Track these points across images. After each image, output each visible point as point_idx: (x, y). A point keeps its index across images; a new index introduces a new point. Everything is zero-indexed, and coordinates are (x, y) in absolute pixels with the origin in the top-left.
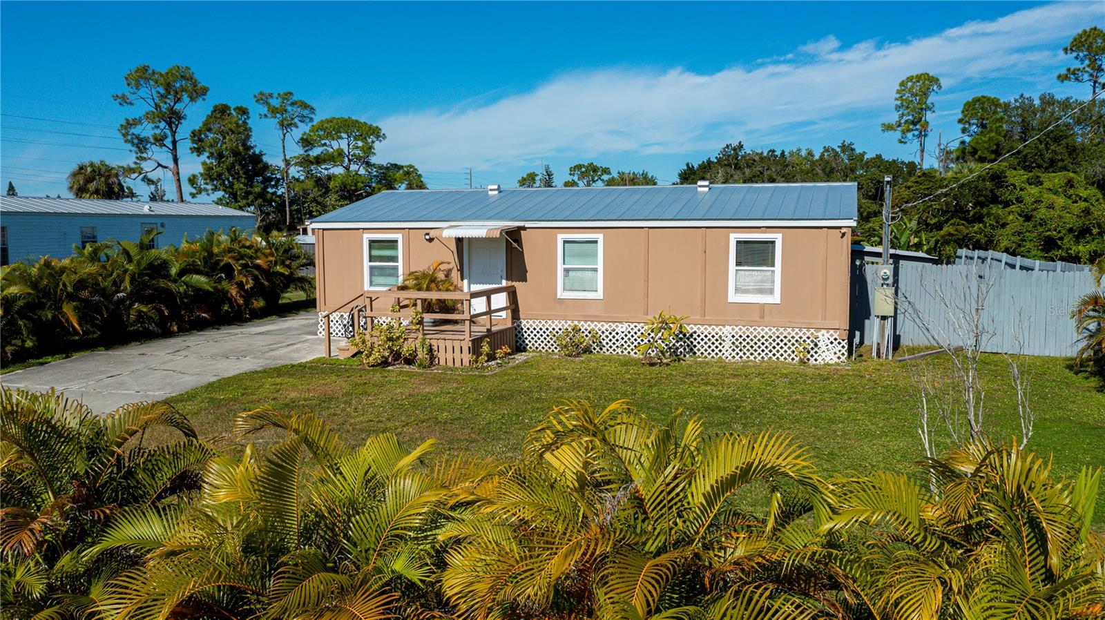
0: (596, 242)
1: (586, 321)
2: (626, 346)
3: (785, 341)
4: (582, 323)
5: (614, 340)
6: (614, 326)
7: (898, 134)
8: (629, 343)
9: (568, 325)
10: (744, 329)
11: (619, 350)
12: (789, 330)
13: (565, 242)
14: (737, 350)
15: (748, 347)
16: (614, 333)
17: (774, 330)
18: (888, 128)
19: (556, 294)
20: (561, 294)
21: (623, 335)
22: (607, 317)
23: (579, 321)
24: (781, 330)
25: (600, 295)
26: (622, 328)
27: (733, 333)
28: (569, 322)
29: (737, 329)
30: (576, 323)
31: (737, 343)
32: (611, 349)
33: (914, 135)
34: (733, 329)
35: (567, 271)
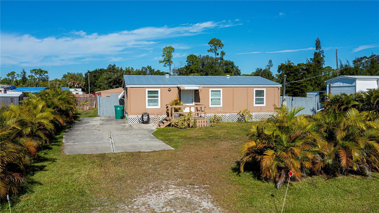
0: (220, 91)
1: (218, 113)
2: (228, 119)
3: (267, 115)
4: (217, 114)
5: (225, 118)
6: (225, 114)
7: (163, 64)
8: (229, 119)
9: (213, 115)
10: (258, 113)
11: (226, 121)
12: (268, 113)
13: (211, 91)
14: (256, 119)
15: (258, 118)
16: (225, 116)
17: (264, 113)
18: (161, 62)
19: (209, 106)
20: (210, 106)
21: (227, 117)
22: (224, 112)
23: (216, 113)
24: (266, 113)
25: (221, 105)
26: (228, 115)
27: (255, 114)
28: (213, 114)
29: (256, 113)
30: (215, 114)
31: (256, 117)
32: (225, 120)
33: (167, 64)
34: (255, 113)
35: (212, 99)
